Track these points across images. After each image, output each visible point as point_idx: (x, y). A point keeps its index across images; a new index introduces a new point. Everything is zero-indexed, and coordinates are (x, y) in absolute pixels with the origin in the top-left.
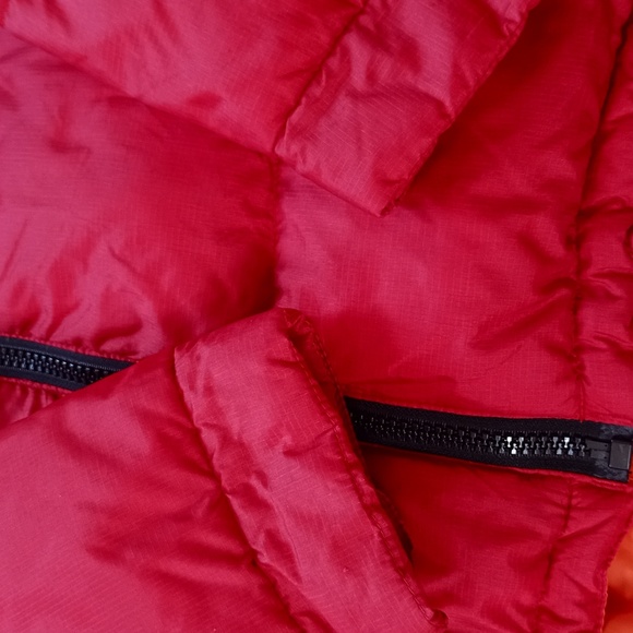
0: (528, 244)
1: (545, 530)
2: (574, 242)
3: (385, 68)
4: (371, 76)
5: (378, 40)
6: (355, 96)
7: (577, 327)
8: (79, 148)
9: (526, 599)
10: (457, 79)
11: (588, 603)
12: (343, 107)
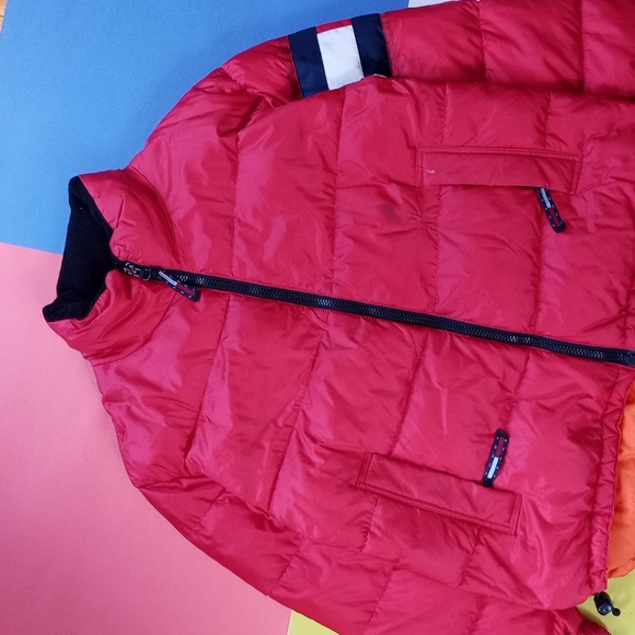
1: (612, 379)
7: (626, 322)
9: (605, 398)
11: (621, 400)
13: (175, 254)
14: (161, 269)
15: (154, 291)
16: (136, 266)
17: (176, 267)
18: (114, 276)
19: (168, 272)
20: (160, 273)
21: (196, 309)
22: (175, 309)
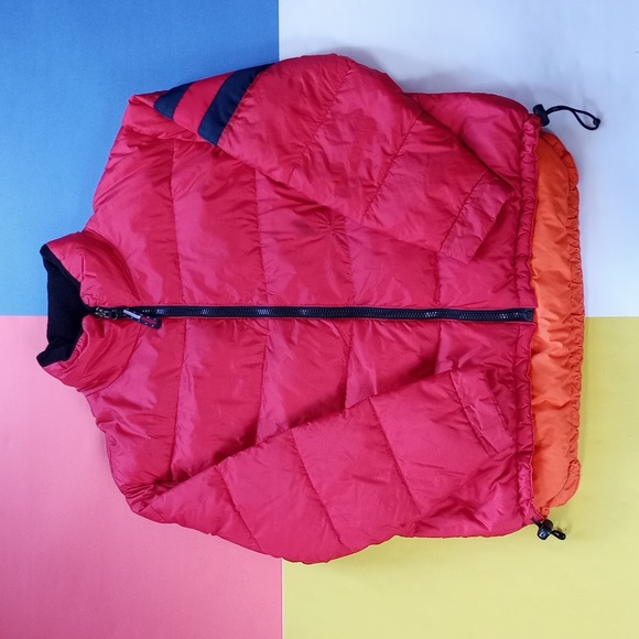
0: (503, 267)
1: (514, 336)
2: (513, 265)
3: (466, 230)
4: (462, 233)
5: (463, 224)
6: (459, 237)
7: (516, 285)
8: (383, 254)
9: (512, 354)
10: (483, 232)
11: (527, 352)
12: (456, 240)
13: (135, 293)
14: (125, 308)
15: (122, 327)
16: (105, 309)
17: (138, 304)
18: (88, 320)
19: (131, 310)
20: (125, 311)
21: (158, 336)
22: (143, 338)
